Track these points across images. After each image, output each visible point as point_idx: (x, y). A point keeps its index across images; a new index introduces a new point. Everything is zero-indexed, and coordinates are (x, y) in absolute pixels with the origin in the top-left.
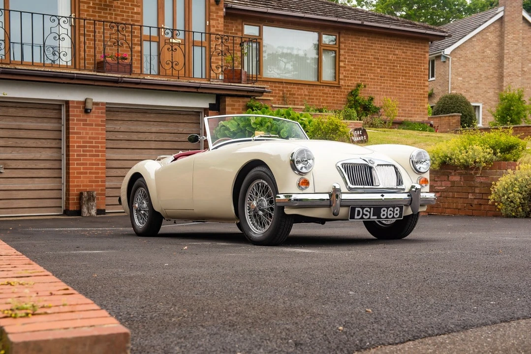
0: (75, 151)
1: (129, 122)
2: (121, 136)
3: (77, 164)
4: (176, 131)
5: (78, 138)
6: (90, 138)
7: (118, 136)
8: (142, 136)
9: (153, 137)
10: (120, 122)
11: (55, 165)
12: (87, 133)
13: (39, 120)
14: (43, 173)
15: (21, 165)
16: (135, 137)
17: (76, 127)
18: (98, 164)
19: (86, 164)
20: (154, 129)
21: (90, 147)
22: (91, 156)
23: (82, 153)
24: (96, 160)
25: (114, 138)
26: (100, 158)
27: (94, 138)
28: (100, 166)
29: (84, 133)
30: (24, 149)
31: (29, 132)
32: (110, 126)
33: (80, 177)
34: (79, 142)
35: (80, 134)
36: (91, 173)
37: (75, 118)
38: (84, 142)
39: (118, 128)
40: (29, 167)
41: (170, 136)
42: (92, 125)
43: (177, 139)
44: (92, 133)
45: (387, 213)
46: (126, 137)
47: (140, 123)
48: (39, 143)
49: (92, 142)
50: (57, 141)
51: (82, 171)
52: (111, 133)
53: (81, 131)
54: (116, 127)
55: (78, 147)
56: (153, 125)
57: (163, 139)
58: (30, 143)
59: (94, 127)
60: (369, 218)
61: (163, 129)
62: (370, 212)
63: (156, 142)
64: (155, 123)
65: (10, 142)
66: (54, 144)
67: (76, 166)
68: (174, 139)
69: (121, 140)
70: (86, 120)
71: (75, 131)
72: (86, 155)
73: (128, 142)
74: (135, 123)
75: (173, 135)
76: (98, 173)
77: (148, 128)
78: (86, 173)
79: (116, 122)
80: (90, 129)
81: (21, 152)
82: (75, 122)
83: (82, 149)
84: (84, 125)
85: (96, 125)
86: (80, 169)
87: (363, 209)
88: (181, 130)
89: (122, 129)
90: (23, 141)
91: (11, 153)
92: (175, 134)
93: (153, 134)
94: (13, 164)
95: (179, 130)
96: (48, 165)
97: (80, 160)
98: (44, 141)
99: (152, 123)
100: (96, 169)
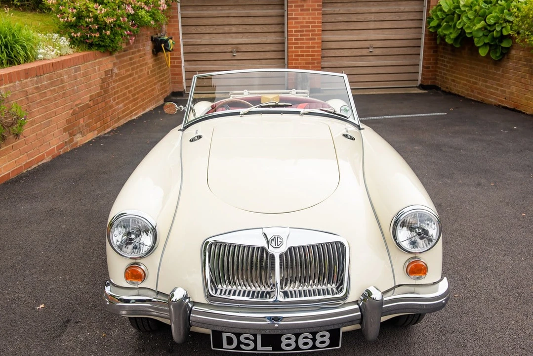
0: (293, 35)
1: (349, 4)
2: (340, 18)
3: (295, 48)
4: (397, 10)
5: (296, 23)
6: (307, 23)
7: (337, 18)
8: (361, 18)
9: (372, 17)
10: (339, 5)
11: (280, 47)
12: (304, 18)
13: (265, 7)
14: (268, 55)
15: (250, 48)
16: (354, 18)
17: (294, 13)
18: (314, 47)
19: (303, 47)
20: (374, 9)
21: (307, 31)
22: (307, 39)
23: (299, 37)
24: (312, 43)
25: (333, 20)
26: (316, 41)
27: (311, 23)
28: (316, 49)
29: (302, 18)
30: (252, 34)
31: (257, 18)
32: (328, 9)
33: (297, 60)
34: (297, 27)
35: (298, 20)
36: (307, 55)
37: (293, 5)
38: (301, 27)
39: (337, 10)
40: (257, 50)
41: (390, 16)
42: (308, 10)
43: (397, 18)
44: (309, 19)
45: (296, 342)
46: (345, 18)
47: (359, 4)
48: (265, 29)
49: (309, 27)
50: (281, 26)
51: (299, 53)
52: (331, 15)
53: (299, 17)
54: (335, 9)
55: (295, 31)
56: (373, 5)
57: (383, 19)
58: (258, 29)
59: (311, 12)
60: (255, 349)
61: (383, 8)
62: (255, 341)
63: (376, 22)
64: (375, 4)
65: (241, 29)
66: (277, 29)
67: (294, 49)
68: (394, 19)
69: (341, 22)
70: (303, 6)
71: (293, 16)
72: (303, 39)
73: (347, 23)
74: (355, 4)
75: (393, 14)
76: (314, 55)
77: (367, 9)
78: (303, 55)
79: (335, 5)
80: (307, 14)
81: (250, 37)
82: (293, 8)
83: (299, 33)
84: (301, 10)
85: (313, 10)
86: (298, 52)
87: (238, 335)
88: (402, 8)
89: (341, 12)
90: (251, 27)
91: (242, 38)
92: (396, 13)
93: (373, 14)
94: (244, 48)
95: (400, 9)
96: (273, 48)
97: (297, 43)
98: (269, 26)
99: (372, 3)
100: (313, 51)
